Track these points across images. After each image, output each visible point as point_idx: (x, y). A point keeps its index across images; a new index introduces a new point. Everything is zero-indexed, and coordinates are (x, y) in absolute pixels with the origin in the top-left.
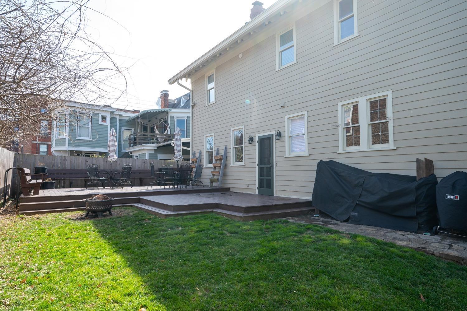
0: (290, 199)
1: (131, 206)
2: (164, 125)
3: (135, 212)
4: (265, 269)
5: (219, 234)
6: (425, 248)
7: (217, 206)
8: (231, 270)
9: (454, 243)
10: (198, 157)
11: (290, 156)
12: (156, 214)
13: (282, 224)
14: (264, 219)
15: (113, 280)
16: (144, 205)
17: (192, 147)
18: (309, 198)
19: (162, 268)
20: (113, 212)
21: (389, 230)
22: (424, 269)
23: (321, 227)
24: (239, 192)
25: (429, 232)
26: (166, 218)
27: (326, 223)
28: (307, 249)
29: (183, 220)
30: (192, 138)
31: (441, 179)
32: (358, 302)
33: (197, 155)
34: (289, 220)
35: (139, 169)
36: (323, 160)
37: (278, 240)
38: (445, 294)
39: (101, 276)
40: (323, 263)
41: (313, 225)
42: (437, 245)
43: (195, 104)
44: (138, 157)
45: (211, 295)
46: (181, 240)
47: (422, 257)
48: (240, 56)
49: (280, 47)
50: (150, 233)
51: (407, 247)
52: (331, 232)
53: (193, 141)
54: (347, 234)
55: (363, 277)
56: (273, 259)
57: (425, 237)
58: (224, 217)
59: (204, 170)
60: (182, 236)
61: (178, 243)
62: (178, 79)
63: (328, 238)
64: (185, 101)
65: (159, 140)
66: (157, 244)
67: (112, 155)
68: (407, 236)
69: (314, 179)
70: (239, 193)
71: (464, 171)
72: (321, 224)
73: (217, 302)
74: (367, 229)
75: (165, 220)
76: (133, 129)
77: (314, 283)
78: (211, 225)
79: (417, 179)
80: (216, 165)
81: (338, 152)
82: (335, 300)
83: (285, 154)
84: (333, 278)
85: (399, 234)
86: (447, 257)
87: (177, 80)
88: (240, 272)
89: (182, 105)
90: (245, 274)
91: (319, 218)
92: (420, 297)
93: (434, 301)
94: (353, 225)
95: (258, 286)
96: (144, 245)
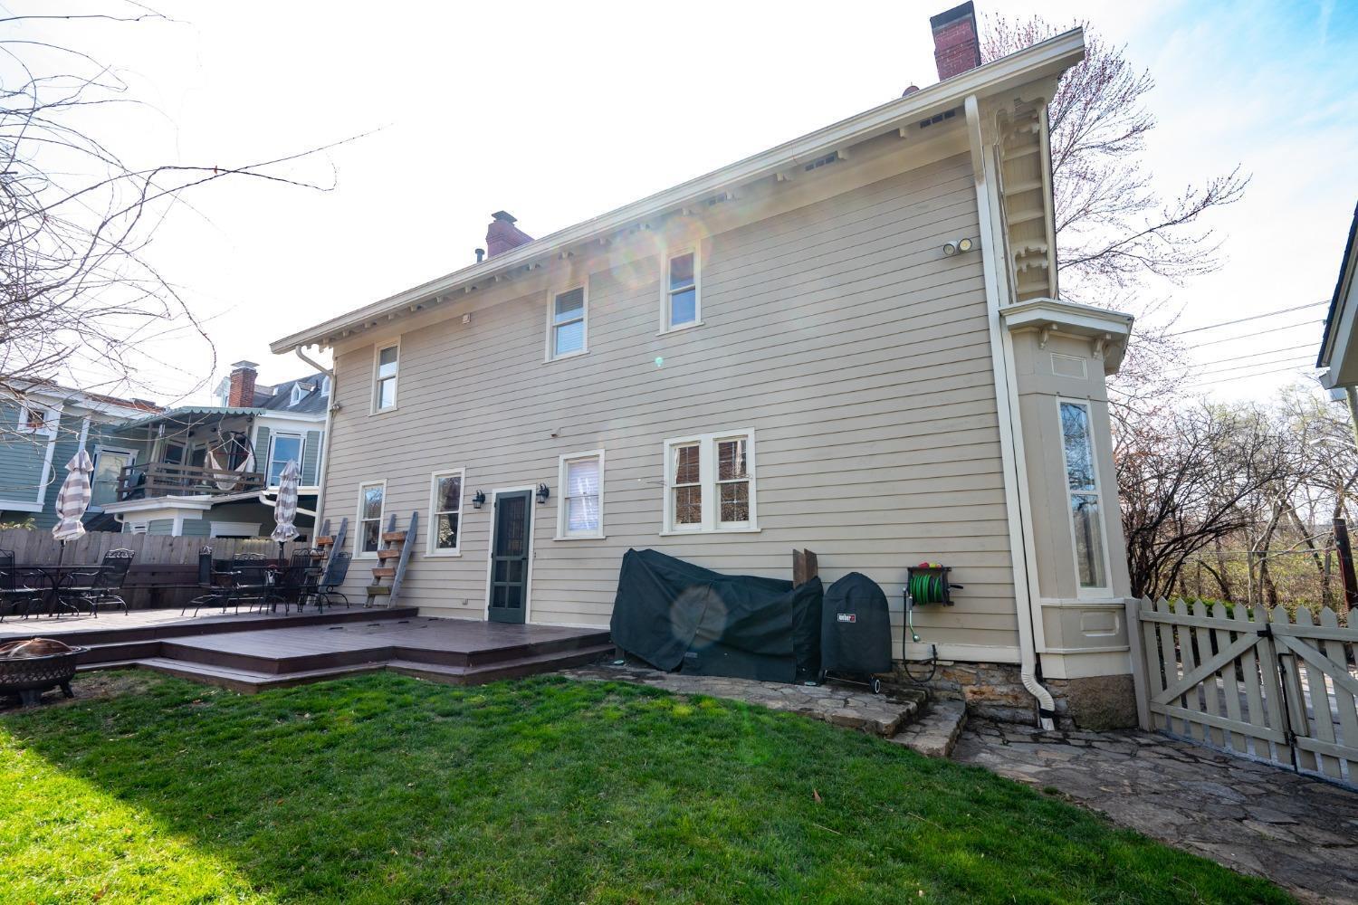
0: (564, 631)
1: (134, 666)
2: (235, 448)
3: (152, 683)
4: (539, 785)
5: (416, 720)
6: (810, 710)
7: (396, 653)
8: (465, 798)
9: (850, 697)
10: (337, 534)
11: (565, 539)
12: (224, 684)
13: (553, 684)
14: (513, 676)
15: (142, 872)
16: (177, 662)
17: (323, 510)
18: (605, 626)
19: (282, 819)
20: (75, 687)
21: (751, 682)
22: (814, 747)
23: (633, 686)
24: (441, 617)
25: (814, 681)
26: (258, 693)
27: (639, 677)
28: (615, 732)
29: (309, 694)
30: (325, 488)
31: (829, 586)
32: (724, 821)
33: (335, 529)
34: (566, 676)
35: (152, 562)
36: (634, 548)
37: (552, 720)
38: (849, 785)
39: (91, 868)
40: (651, 756)
41: (618, 683)
42: (826, 702)
43: (340, 408)
44: (146, 529)
45: (431, 860)
46: (318, 745)
47: (808, 726)
48: (466, 318)
49: (556, 314)
50: (222, 735)
51: (783, 710)
52: (654, 693)
53: (324, 495)
54: (683, 695)
55: (723, 775)
56: (552, 763)
57: (808, 689)
58: (418, 679)
59: (351, 567)
60: (317, 733)
61: (311, 752)
62: (301, 345)
63: (650, 707)
64: (302, 394)
65: (218, 486)
66: (248, 763)
67: (68, 524)
68: (782, 690)
69: (615, 586)
70: (443, 620)
71: (860, 571)
72: (632, 680)
73: (450, 872)
74: (716, 682)
75: (259, 698)
76: (134, 453)
77: (641, 798)
78: (390, 701)
79: (795, 586)
80: (387, 555)
81: (661, 534)
82: (684, 823)
83: (555, 533)
84: (674, 783)
85: (768, 688)
86: (843, 721)
87: (297, 347)
88: (487, 800)
89: (294, 402)
90: (499, 801)
91: (624, 667)
92: (814, 796)
93: (833, 800)
94: (690, 677)
95: (533, 824)
96: (211, 769)
